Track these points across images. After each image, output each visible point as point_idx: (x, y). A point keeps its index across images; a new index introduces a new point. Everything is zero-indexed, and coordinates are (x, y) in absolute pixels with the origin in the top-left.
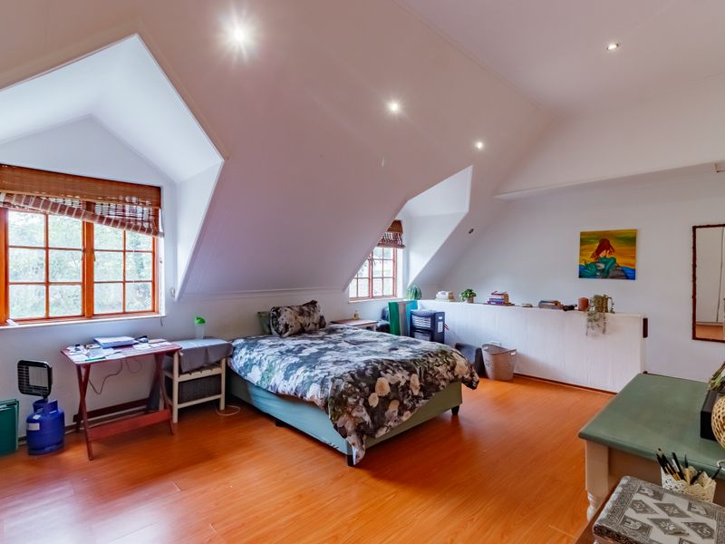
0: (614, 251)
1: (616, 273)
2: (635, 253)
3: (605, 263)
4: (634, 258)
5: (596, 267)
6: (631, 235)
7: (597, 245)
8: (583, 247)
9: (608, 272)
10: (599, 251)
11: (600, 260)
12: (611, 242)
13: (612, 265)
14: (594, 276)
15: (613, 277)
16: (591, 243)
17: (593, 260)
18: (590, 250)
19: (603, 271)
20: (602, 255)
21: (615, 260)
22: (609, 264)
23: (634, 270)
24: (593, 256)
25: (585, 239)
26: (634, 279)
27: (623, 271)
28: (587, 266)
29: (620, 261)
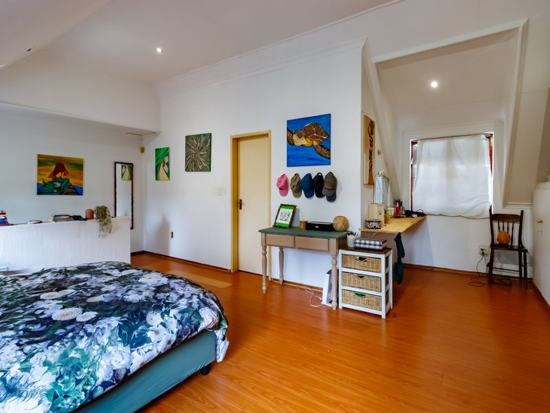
0: (67, 173)
1: (69, 190)
2: (82, 176)
3: (61, 182)
4: (82, 179)
5: (54, 185)
6: (79, 163)
7: (54, 167)
8: (41, 168)
9: (63, 189)
10: (55, 172)
11: (56, 180)
12: (65, 166)
13: (66, 184)
14: (52, 193)
15: (68, 194)
16: (49, 165)
17: (50, 179)
18: (48, 171)
19: (58, 189)
20: (58, 176)
21: (68, 180)
22: (64, 183)
23: (82, 188)
24: (50, 176)
25: (43, 161)
26: (82, 194)
27: (74, 189)
28: (45, 184)
29: (73, 181)
